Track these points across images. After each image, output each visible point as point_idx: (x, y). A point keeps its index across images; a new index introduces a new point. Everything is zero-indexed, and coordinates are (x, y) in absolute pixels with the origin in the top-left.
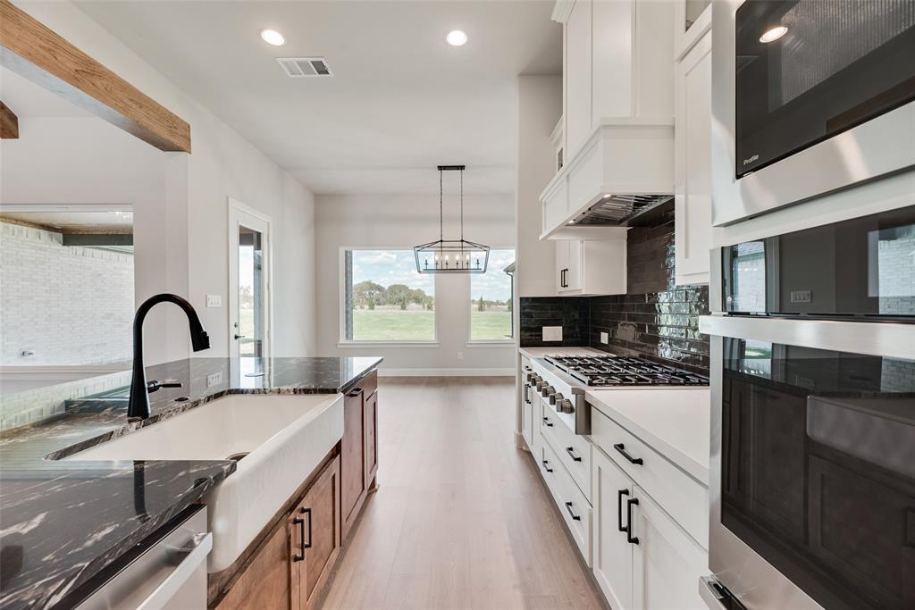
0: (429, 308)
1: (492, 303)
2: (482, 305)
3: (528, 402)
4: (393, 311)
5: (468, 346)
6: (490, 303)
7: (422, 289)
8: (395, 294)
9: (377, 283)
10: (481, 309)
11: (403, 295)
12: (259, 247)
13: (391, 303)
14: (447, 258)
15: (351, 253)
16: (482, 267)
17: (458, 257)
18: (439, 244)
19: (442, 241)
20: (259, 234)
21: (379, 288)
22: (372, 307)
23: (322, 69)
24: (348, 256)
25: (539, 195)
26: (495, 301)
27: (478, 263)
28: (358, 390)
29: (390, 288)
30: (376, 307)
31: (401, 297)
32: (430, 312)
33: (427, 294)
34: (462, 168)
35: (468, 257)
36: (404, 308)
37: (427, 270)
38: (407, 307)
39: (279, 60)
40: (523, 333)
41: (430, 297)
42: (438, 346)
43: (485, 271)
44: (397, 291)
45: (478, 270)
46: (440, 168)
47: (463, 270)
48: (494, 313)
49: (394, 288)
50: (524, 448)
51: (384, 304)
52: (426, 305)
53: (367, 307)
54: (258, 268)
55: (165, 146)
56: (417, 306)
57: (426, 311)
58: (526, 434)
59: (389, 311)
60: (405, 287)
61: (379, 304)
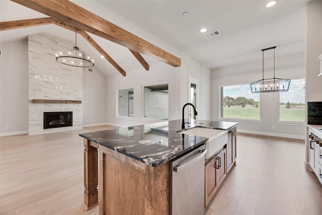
0: (257, 107)
1: (296, 104)
2: (288, 105)
3: (312, 148)
4: (239, 108)
5: (278, 123)
6: (294, 105)
7: (253, 99)
8: (239, 101)
9: (231, 97)
10: (288, 107)
11: (243, 101)
12: (195, 88)
13: (237, 105)
14: (266, 86)
15: (223, 87)
16: (286, 88)
17: (272, 85)
18: (262, 81)
19: (263, 80)
20: (195, 85)
21: (232, 99)
22: (229, 106)
23: (217, 33)
24: (222, 89)
25: (318, 57)
26: (298, 103)
27: (284, 87)
28: (231, 131)
29: (237, 98)
30: (231, 106)
31: (242, 102)
32: (257, 108)
33: (255, 101)
34: (275, 47)
35: (278, 85)
36: (243, 106)
37: (256, 92)
38: (245, 106)
39: (204, 35)
40: (310, 118)
41: (257, 102)
42: (261, 122)
43: (288, 90)
44: (240, 100)
45: (284, 90)
46: (263, 50)
47: (274, 91)
48: (297, 109)
49: (238, 99)
50: (310, 170)
51: (234, 105)
52: (255, 105)
53: (227, 106)
54: (195, 94)
55: (176, 66)
56: (250, 106)
57: (255, 108)
58: (311, 164)
59: (236, 108)
60: (244, 98)
61: (232, 105)
